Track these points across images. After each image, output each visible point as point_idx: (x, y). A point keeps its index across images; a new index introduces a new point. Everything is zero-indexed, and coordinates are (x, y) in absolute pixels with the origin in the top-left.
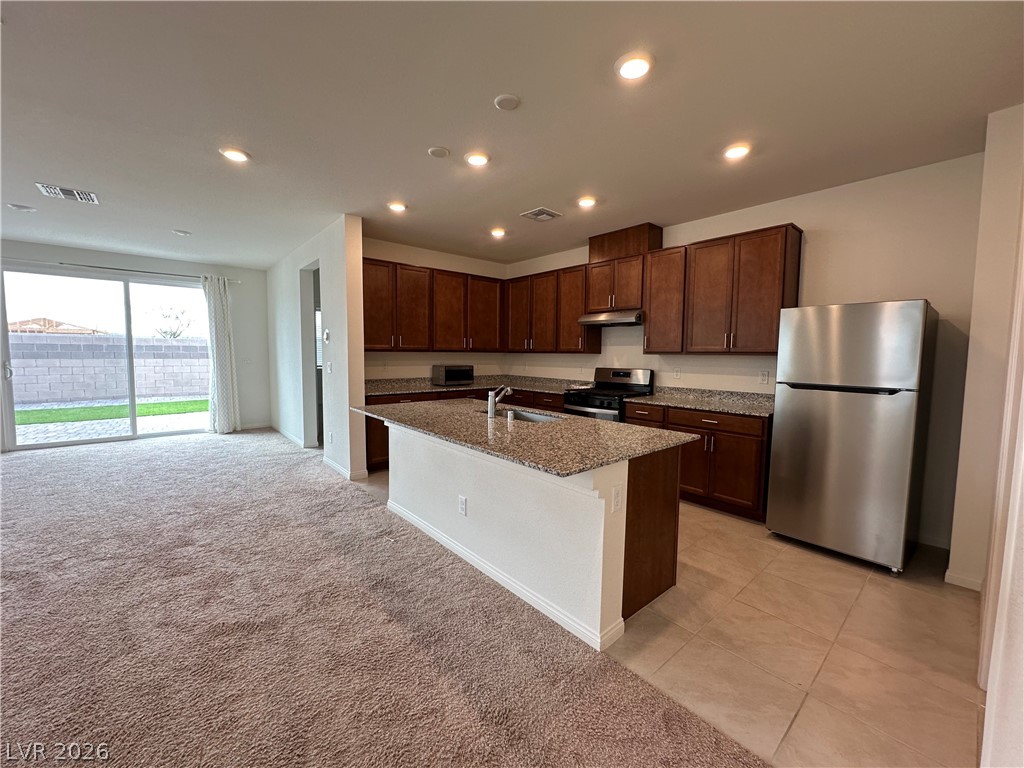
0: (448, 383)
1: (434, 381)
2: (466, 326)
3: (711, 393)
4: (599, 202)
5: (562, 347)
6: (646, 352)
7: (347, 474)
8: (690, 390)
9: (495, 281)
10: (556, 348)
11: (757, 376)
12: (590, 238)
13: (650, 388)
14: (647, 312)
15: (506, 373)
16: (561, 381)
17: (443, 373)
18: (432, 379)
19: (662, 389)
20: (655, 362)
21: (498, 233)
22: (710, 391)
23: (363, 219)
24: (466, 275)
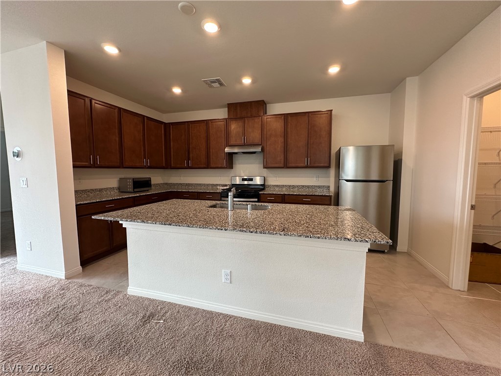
0: (136, 190)
1: (121, 190)
2: (144, 151)
3: (294, 187)
4: (253, 82)
5: (212, 165)
6: (264, 167)
7: (62, 275)
8: (283, 186)
9: (162, 123)
10: (207, 165)
11: (313, 177)
12: (228, 104)
13: (264, 186)
14: (265, 147)
15: (166, 182)
16: (208, 185)
17: (131, 184)
18: (119, 189)
19: (269, 186)
20: (265, 172)
21: (177, 90)
22: (293, 186)
23: (65, 52)
24: (144, 116)
